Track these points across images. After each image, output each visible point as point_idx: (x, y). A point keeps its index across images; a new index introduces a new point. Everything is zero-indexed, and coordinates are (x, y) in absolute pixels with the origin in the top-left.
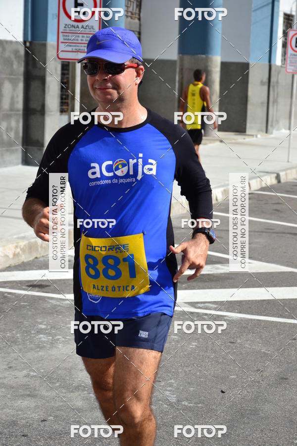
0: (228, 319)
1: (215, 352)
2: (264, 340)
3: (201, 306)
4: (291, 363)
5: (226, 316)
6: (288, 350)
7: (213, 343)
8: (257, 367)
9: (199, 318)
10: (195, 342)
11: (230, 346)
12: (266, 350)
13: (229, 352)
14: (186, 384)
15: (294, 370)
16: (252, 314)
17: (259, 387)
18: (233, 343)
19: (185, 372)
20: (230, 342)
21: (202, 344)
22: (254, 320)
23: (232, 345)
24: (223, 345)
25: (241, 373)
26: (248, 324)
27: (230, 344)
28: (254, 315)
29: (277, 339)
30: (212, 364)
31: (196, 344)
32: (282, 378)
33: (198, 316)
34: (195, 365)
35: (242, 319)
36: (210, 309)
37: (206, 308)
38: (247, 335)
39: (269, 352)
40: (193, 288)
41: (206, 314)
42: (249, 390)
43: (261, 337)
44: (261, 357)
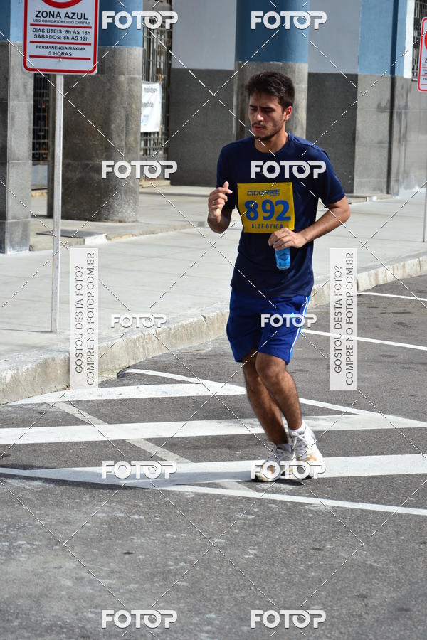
0: (312, 508)
1: (287, 565)
2: (371, 544)
3: (266, 488)
4: (417, 583)
5: (308, 504)
6: (412, 560)
7: (284, 551)
8: (358, 591)
9: (262, 507)
10: (254, 549)
11: (313, 555)
12: (375, 562)
13: (311, 566)
14: (236, 621)
15: (421, 595)
16: (353, 500)
17: (361, 625)
18: (319, 549)
19: (235, 600)
20: (314, 549)
21: (266, 553)
22: (356, 510)
23: (316, 553)
24: (302, 553)
25: (330, 601)
26: (344, 518)
27: (312, 551)
28: (356, 502)
29: (394, 542)
30: (282, 586)
31: (256, 552)
32: (401, 609)
33: (260, 505)
34: (252, 588)
35: (335, 509)
36: (281, 492)
37: (275, 492)
38: (342, 536)
39: (380, 565)
40: (253, 457)
41: (274, 502)
42: (343, 630)
43: (366, 539)
44: (366, 573)
